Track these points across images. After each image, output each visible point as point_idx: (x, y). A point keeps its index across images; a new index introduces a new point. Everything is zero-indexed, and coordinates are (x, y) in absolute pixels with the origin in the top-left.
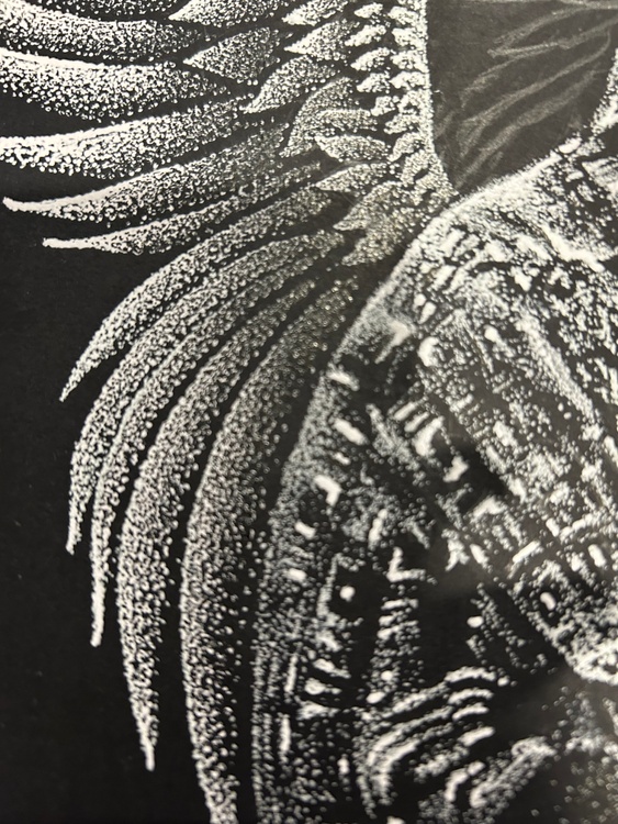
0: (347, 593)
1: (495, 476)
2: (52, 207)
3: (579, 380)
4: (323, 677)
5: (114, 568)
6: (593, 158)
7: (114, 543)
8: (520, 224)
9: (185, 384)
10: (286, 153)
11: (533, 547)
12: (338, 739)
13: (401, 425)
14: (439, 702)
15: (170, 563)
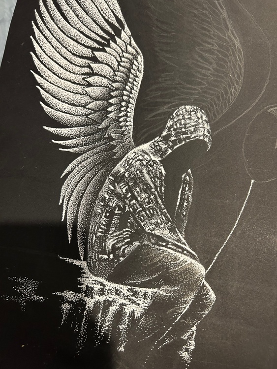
0: (108, 214)
1: (136, 196)
2: (61, 142)
3: (152, 181)
4: (102, 228)
5: (67, 208)
6: (160, 141)
7: (68, 204)
8: (146, 153)
9: (83, 177)
10: (105, 136)
11: (141, 209)
12: (103, 240)
13: (121, 187)
14: (121, 234)
15: (77, 207)
